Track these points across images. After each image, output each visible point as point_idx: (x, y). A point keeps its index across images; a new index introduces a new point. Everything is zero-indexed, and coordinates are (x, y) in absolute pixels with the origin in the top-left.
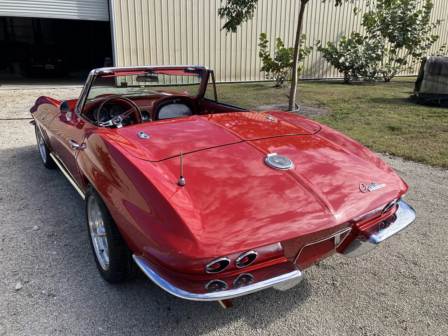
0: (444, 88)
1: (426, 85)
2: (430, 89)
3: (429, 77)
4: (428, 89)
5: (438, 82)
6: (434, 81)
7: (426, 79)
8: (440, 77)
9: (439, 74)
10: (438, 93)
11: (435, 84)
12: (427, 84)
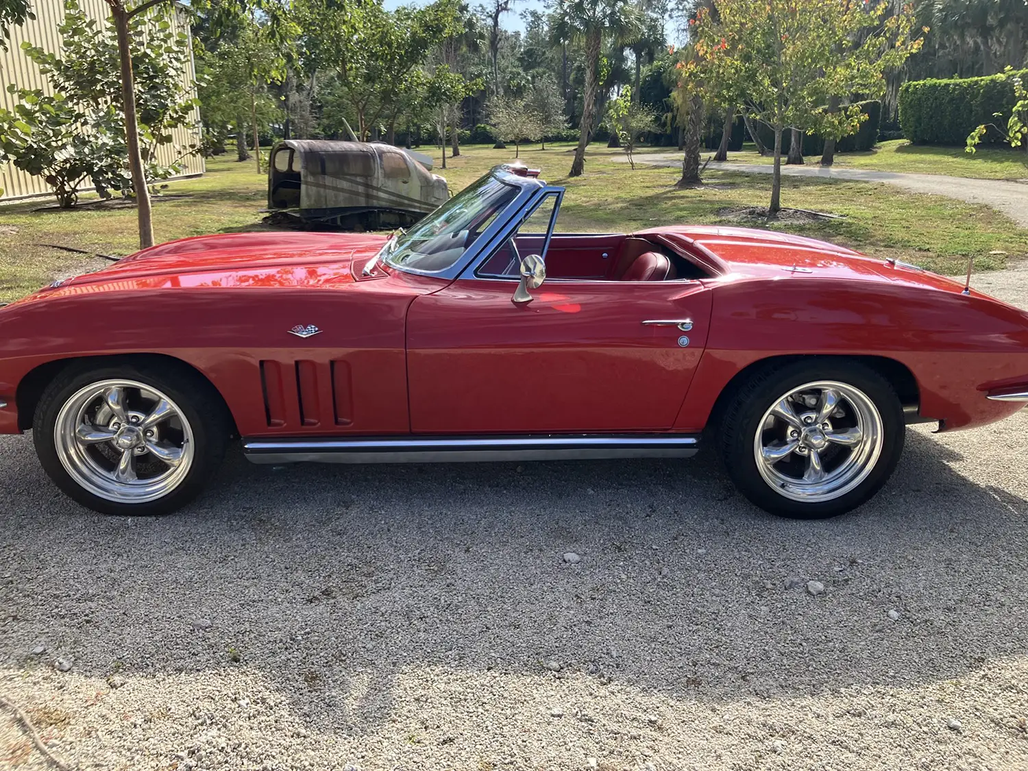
0: (336, 196)
1: (308, 195)
2: (315, 201)
3: (310, 179)
4: (313, 202)
5: (325, 187)
6: (318, 185)
7: (306, 183)
8: (326, 176)
9: (324, 172)
10: (330, 206)
11: (322, 190)
12: (310, 193)
